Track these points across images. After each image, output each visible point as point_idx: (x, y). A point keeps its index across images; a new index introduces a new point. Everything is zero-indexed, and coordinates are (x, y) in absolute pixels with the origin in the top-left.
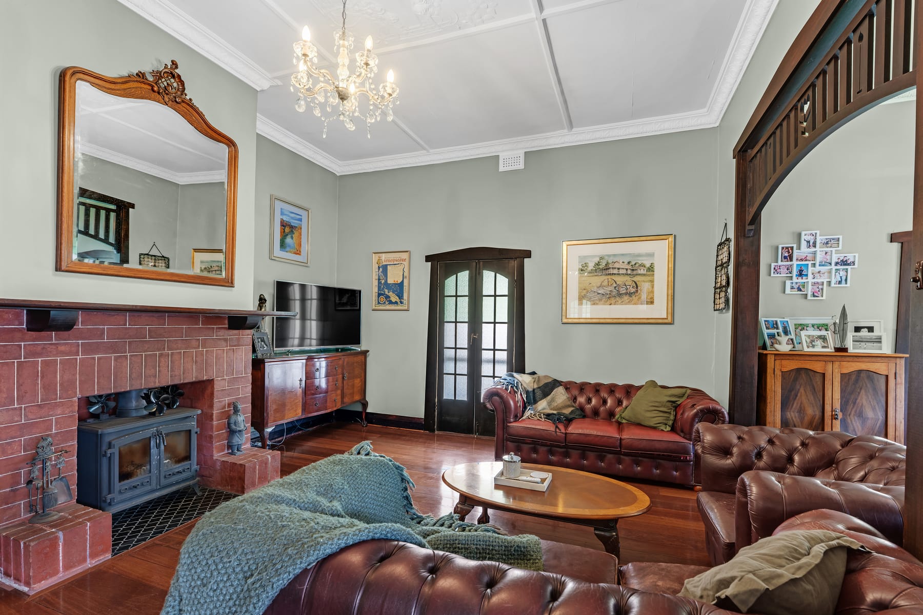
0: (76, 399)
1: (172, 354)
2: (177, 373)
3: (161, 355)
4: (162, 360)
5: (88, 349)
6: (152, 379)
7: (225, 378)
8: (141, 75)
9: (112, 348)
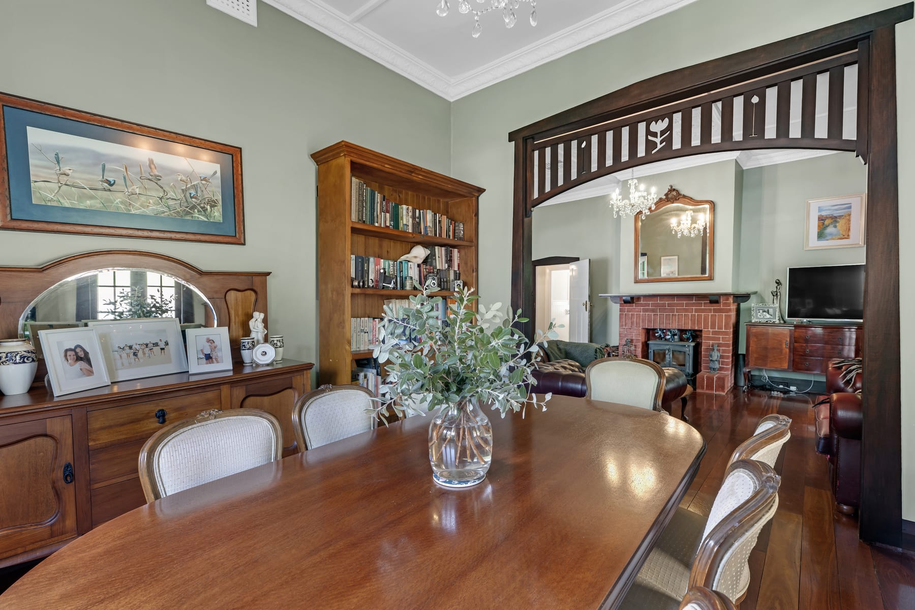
0: (640, 328)
1: (678, 315)
2: (680, 324)
3: (672, 315)
4: (673, 317)
5: (645, 311)
6: (669, 325)
7: (710, 330)
8: (661, 199)
9: (653, 311)
